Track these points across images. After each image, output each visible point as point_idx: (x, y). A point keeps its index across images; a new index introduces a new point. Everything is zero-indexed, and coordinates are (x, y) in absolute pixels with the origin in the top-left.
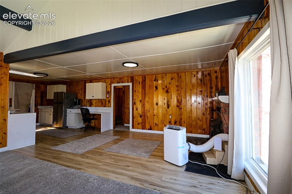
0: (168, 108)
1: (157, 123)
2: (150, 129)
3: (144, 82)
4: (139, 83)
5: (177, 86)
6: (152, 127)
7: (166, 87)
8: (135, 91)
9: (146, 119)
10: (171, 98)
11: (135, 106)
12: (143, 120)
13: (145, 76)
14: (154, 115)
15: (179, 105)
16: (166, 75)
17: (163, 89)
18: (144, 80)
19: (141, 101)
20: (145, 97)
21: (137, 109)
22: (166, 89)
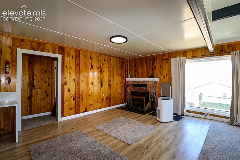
0: (102, 87)
1: (92, 104)
2: (86, 111)
3: (79, 58)
4: (72, 57)
5: (108, 67)
6: (88, 108)
7: (100, 67)
8: (66, 67)
9: (81, 100)
10: (104, 78)
11: (65, 87)
12: (77, 103)
13: (80, 51)
14: (89, 95)
15: (109, 84)
16: (100, 56)
17: (98, 68)
18: (78, 55)
19: (74, 80)
20: (80, 76)
21: (69, 91)
22: (100, 69)
